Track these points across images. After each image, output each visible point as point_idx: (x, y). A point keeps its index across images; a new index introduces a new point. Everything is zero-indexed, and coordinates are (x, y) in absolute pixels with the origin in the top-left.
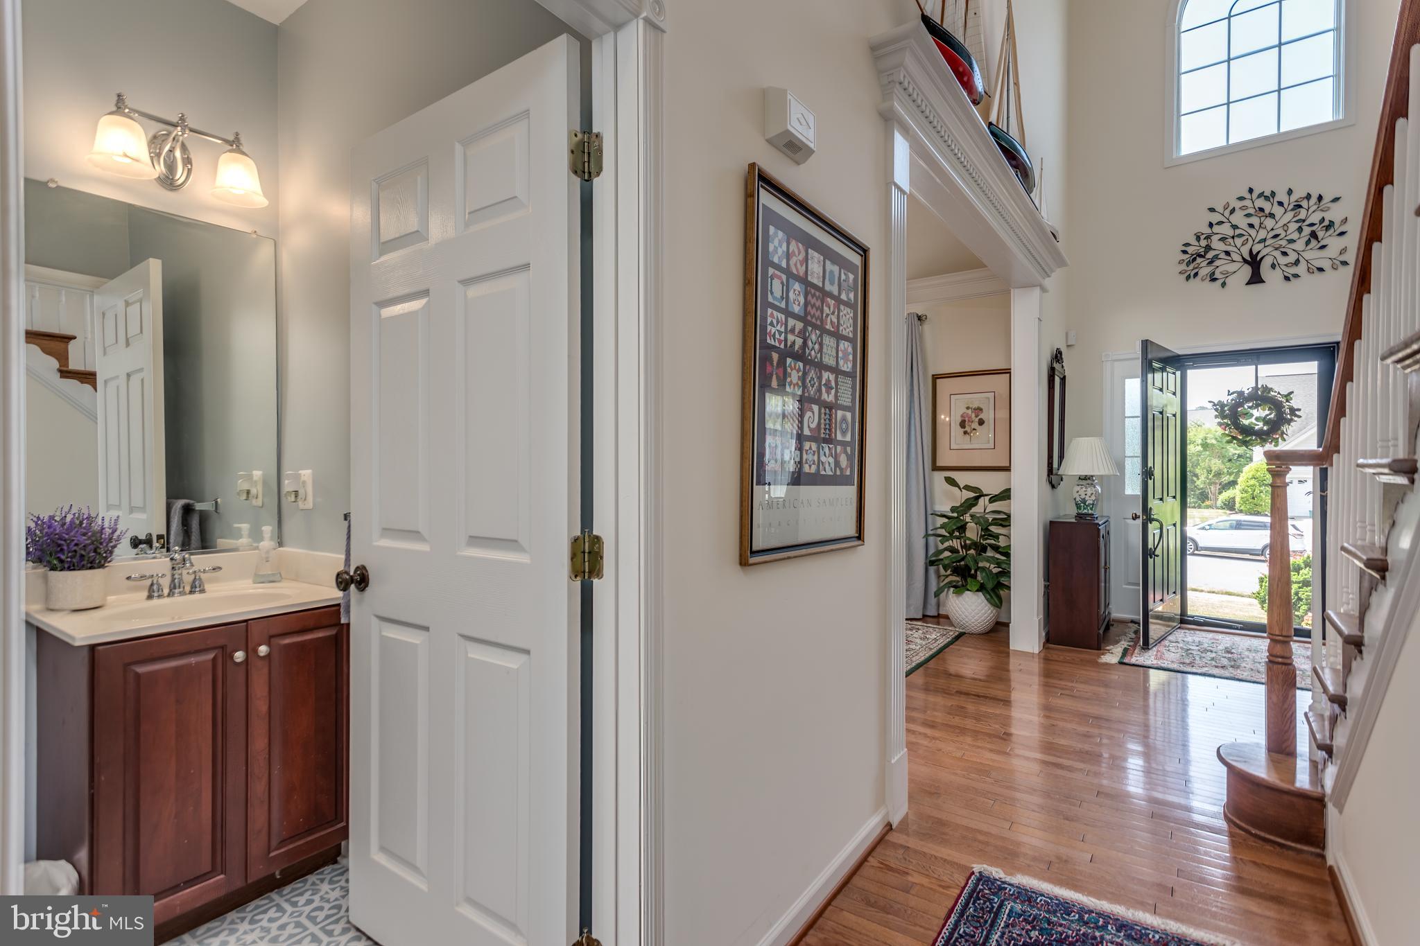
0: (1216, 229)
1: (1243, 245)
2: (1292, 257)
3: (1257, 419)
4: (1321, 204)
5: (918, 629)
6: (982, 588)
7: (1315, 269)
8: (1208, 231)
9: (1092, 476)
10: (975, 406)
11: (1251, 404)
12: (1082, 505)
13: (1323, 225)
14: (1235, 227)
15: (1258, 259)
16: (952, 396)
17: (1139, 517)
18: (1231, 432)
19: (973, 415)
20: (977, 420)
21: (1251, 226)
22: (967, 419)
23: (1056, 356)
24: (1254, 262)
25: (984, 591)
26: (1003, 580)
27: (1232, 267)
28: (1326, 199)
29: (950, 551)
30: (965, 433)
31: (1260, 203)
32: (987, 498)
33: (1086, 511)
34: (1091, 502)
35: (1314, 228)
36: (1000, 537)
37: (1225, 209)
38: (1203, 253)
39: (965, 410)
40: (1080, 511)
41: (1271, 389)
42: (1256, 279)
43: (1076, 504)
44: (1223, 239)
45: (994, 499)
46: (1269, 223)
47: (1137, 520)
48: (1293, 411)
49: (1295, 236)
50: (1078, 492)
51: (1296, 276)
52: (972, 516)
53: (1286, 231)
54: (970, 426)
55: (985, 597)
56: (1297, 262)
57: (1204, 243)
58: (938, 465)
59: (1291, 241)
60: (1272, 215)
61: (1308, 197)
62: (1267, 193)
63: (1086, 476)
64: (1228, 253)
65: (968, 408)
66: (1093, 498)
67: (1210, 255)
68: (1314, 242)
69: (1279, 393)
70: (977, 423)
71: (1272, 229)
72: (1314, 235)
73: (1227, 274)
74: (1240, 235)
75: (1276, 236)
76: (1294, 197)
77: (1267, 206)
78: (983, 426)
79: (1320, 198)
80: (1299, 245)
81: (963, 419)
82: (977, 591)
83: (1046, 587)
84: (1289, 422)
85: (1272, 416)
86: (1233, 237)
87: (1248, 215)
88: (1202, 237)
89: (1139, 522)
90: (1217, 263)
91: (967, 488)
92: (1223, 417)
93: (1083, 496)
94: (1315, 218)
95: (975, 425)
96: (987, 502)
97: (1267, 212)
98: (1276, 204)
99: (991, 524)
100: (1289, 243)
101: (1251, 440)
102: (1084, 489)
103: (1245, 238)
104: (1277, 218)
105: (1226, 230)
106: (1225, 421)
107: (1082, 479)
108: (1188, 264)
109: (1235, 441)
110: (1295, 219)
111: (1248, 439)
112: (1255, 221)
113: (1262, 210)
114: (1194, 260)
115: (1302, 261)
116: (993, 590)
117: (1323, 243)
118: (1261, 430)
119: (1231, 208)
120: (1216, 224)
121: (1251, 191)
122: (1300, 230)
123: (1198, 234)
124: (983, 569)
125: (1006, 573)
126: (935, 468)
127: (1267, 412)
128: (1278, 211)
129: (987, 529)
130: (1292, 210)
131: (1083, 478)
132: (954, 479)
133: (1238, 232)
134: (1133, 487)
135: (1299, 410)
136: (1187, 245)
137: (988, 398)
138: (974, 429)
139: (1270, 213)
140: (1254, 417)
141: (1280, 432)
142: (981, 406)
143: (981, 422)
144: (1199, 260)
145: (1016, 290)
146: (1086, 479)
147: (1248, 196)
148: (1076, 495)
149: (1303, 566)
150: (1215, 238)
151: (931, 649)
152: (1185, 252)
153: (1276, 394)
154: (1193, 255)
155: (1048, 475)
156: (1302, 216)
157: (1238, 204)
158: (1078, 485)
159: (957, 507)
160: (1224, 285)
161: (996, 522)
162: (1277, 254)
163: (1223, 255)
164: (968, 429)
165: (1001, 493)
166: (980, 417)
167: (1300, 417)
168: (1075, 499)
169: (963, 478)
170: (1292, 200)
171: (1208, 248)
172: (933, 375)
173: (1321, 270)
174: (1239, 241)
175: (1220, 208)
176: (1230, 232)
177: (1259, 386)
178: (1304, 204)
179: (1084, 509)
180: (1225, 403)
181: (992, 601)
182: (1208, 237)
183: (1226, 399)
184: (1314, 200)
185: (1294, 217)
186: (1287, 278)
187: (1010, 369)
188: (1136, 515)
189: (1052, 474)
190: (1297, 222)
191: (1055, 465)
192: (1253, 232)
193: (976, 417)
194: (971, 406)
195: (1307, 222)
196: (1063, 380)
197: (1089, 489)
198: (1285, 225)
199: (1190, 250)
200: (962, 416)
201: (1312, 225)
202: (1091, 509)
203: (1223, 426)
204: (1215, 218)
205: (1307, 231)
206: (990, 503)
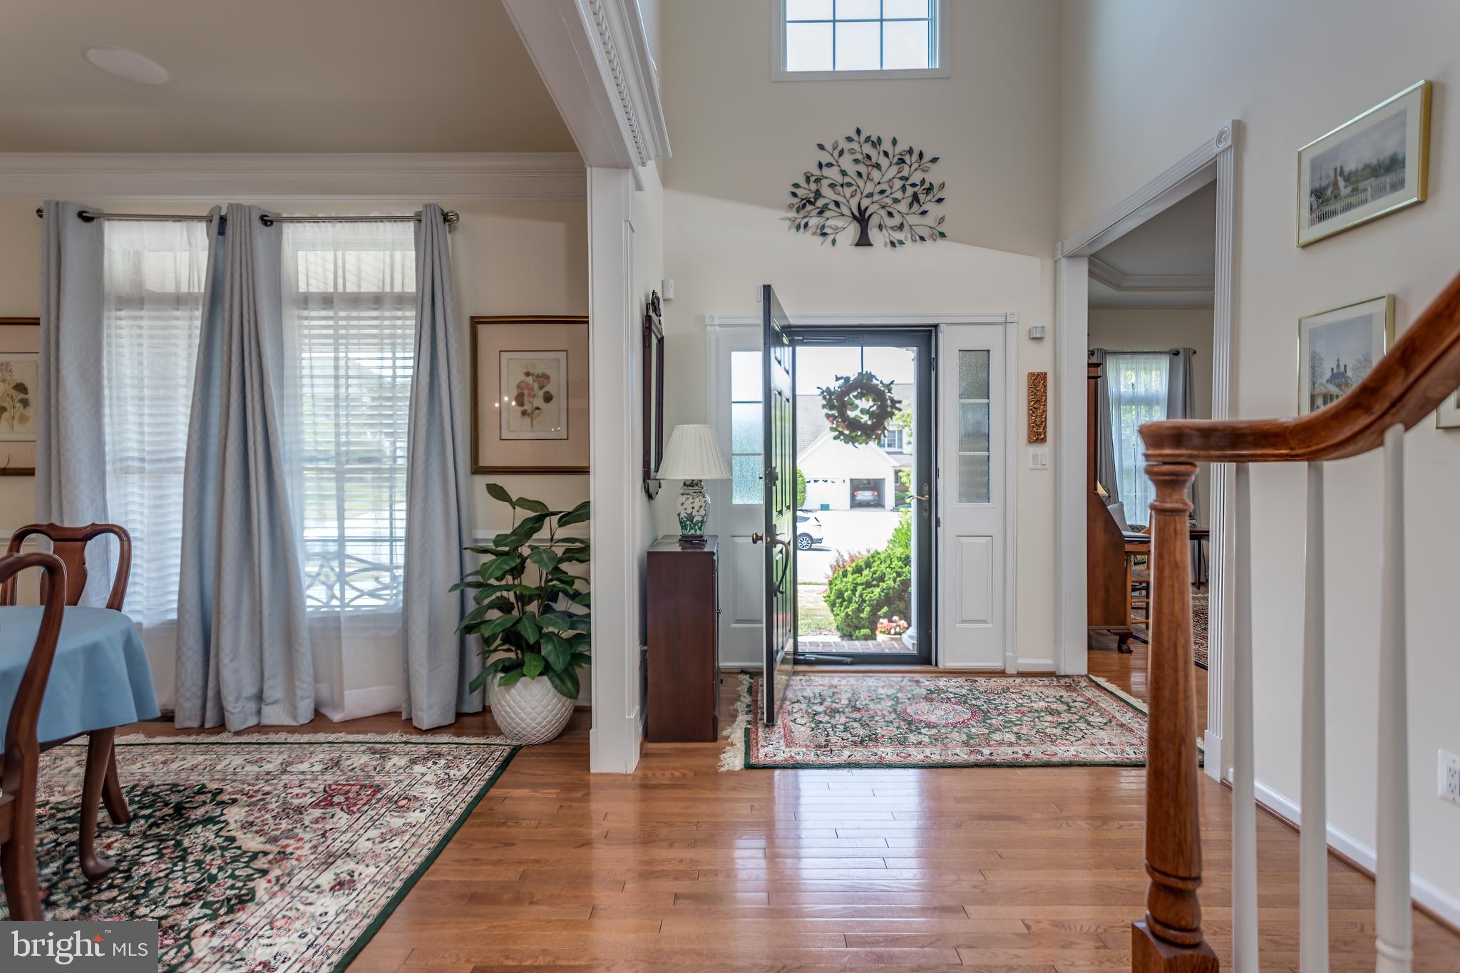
0: (826, 171)
1: (852, 197)
2: (896, 221)
3: (862, 411)
4: (923, 162)
5: (440, 755)
6: (547, 670)
7: (918, 238)
8: (816, 172)
9: (701, 481)
10: (539, 371)
11: (855, 394)
12: (688, 523)
13: (923, 187)
14: (844, 173)
15: (866, 217)
16: (502, 353)
17: (761, 539)
18: (838, 426)
19: (536, 386)
20: (541, 393)
21: (859, 174)
22: (526, 392)
23: (653, 303)
24: (862, 218)
25: (551, 674)
26: (581, 649)
27: (839, 223)
28: (927, 158)
29: (500, 609)
30: (524, 413)
31: (868, 149)
32: (555, 519)
33: (693, 532)
34: (700, 519)
35: (916, 189)
36: (576, 581)
37: (835, 149)
38: (812, 200)
39: (523, 378)
40: (686, 532)
41: (874, 377)
42: (864, 241)
43: (681, 522)
44: (832, 186)
45: (566, 519)
46: (876, 174)
47: (759, 542)
48: (894, 402)
49: (899, 195)
50: (682, 504)
51: (901, 242)
52: (532, 548)
53: (891, 188)
54: (531, 403)
55: (553, 682)
56: (901, 227)
57: (813, 187)
58: (481, 464)
59: (896, 201)
60: (878, 166)
61: (911, 151)
62: (874, 139)
63: (693, 480)
64: (837, 204)
65: (528, 374)
66: (702, 512)
67: (820, 203)
68: (916, 206)
69: (881, 382)
70: (541, 399)
71: (879, 183)
72: (915, 198)
73: (837, 230)
74: (849, 185)
75: (882, 192)
76: (899, 148)
77: (873, 153)
78: (551, 402)
79: (921, 155)
80: (903, 207)
81: (520, 391)
82: (541, 674)
83: (643, 653)
84: (892, 415)
85: (874, 408)
86: (842, 185)
87: (856, 161)
88: (812, 179)
89: (762, 545)
90: (827, 214)
91: (523, 503)
92: (832, 407)
93: (689, 511)
94: (916, 178)
95: (539, 402)
96: (555, 524)
97: (874, 160)
98: (882, 153)
99: (561, 560)
100: (895, 202)
101: (857, 435)
102: (691, 500)
103: (854, 188)
104: (884, 169)
105: (833, 174)
106: (833, 412)
107: (688, 486)
108: (798, 210)
109: (842, 437)
110: (899, 175)
111: (854, 434)
112: (862, 169)
113: (869, 157)
114: (804, 206)
115: (906, 227)
116: (566, 670)
117: (923, 208)
118: (866, 423)
119: (839, 149)
120: (826, 165)
121: (858, 132)
122: (904, 188)
123: (809, 175)
124: (550, 636)
125: (585, 638)
126: (477, 470)
127: (871, 403)
128: (884, 162)
129: (556, 569)
130: (897, 164)
131: (688, 483)
132: (502, 488)
133: (847, 179)
134: (749, 495)
135: (900, 402)
136: (796, 185)
137: (558, 360)
138: (538, 408)
139: (877, 163)
140: (859, 409)
141: (882, 428)
142: (548, 372)
143: (548, 398)
144: (809, 207)
145: (594, 169)
146: (693, 486)
147: (855, 137)
148: (681, 509)
149: (864, 567)
150: (825, 182)
151: (450, 813)
152: (794, 195)
153: (878, 383)
154: (803, 200)
155: (644, 481)
156: (905, 173)
157: (847, 146)
158: (683, 494)
159: (506, 536)
160: (834, 242)
161: (571, 555)
162: (883, 213)
163: (832, 206)
164: (527, 407)
165: (577, 509)
166: (545, 390)
167: (900, 410)
168: (679, 515)
169: (516, 486)
170: (897, 152)
171: (818, 194)
172: (472, 318)
173: (922, 239)
174: (848, 191)
175: (829, 148)
176: (839, 179)
177: (864, 372)
178: (907, 158)
179: (691, 529)
180: (833, 390)
181: (564, 689)
182: (818, 181)
183: (835, 386)
184: (915, 157)
185: (899, 172)
186: (893, 244)
187: (588, 317)
188: (757, 536)
189: (649, 479)
190: (901, 178)
191: (653, 466)
192: (861, 182)
193: (541, 388)
194: (532, 371)
195: (910, 182)
196: (661, 341)
197: (697, 500)
198: (890, 180)
199: (800, 192)
200: (519, 387)
201: (914, 185)
202: (700, 529)
203: (831, 419)
204: (826, 158)
205: (910, 191)
206: (560, 525)
